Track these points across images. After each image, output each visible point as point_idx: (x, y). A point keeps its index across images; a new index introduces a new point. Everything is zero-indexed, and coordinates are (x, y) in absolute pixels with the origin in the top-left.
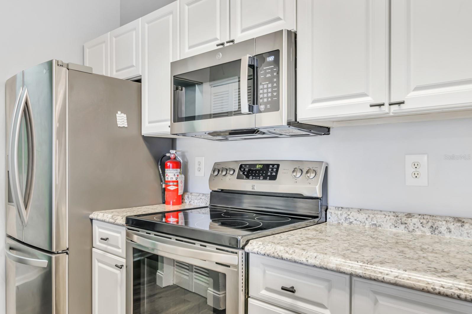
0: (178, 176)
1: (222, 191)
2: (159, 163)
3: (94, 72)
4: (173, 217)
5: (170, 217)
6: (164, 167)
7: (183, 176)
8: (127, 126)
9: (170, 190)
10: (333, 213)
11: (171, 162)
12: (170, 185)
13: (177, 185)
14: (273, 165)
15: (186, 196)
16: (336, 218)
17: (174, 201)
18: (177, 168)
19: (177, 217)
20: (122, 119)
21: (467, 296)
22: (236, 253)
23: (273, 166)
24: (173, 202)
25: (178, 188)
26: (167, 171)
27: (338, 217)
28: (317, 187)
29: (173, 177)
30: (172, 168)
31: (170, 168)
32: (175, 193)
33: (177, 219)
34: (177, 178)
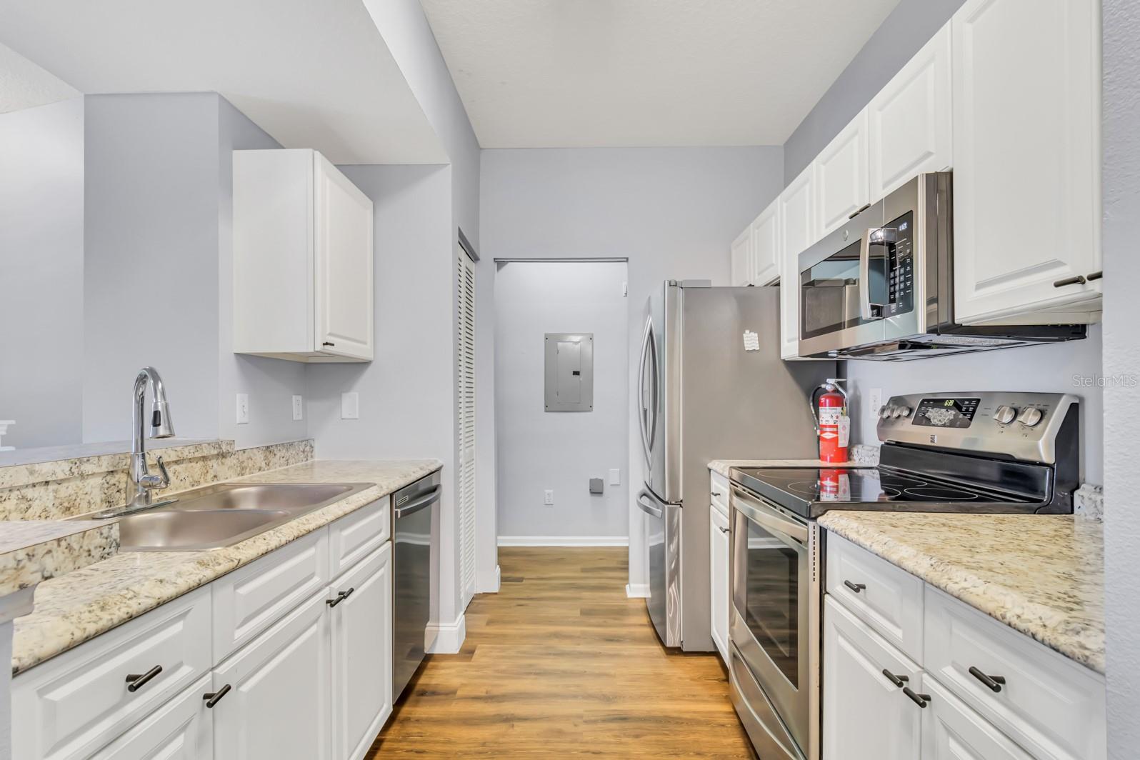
0: (837, 418)
1: (898, 444)
2: (811, 398)
3: (713, 285)
4: (831, 480)
5: (826, 480)
6: (817, 405)
7: (847, 419)
8: (758, 349)
9: (825, 440)
10: (1086, 499)
11: (826, 398)
12: (826, 432)
13: (837, 433)
14: (970, 400)
15: (855, 450)
16: (1092, 509)
17: (832, 455)
18: (837, 406)
19: (837, 480)
20: (751, 340)
21: (1046, 638)
22: (806, 524)
23: (970, 404)
24: (831, 458)
25: (837, 437)
26: (822, 410)
27: (1096, 507)
28: (1041, 443)
29: (829, 419)
30: (830, 406)
31: (825, 406)
32: (833, 443)
33: (835, 484)
34: (835, 422)
